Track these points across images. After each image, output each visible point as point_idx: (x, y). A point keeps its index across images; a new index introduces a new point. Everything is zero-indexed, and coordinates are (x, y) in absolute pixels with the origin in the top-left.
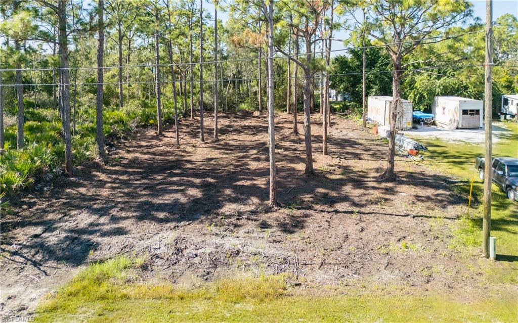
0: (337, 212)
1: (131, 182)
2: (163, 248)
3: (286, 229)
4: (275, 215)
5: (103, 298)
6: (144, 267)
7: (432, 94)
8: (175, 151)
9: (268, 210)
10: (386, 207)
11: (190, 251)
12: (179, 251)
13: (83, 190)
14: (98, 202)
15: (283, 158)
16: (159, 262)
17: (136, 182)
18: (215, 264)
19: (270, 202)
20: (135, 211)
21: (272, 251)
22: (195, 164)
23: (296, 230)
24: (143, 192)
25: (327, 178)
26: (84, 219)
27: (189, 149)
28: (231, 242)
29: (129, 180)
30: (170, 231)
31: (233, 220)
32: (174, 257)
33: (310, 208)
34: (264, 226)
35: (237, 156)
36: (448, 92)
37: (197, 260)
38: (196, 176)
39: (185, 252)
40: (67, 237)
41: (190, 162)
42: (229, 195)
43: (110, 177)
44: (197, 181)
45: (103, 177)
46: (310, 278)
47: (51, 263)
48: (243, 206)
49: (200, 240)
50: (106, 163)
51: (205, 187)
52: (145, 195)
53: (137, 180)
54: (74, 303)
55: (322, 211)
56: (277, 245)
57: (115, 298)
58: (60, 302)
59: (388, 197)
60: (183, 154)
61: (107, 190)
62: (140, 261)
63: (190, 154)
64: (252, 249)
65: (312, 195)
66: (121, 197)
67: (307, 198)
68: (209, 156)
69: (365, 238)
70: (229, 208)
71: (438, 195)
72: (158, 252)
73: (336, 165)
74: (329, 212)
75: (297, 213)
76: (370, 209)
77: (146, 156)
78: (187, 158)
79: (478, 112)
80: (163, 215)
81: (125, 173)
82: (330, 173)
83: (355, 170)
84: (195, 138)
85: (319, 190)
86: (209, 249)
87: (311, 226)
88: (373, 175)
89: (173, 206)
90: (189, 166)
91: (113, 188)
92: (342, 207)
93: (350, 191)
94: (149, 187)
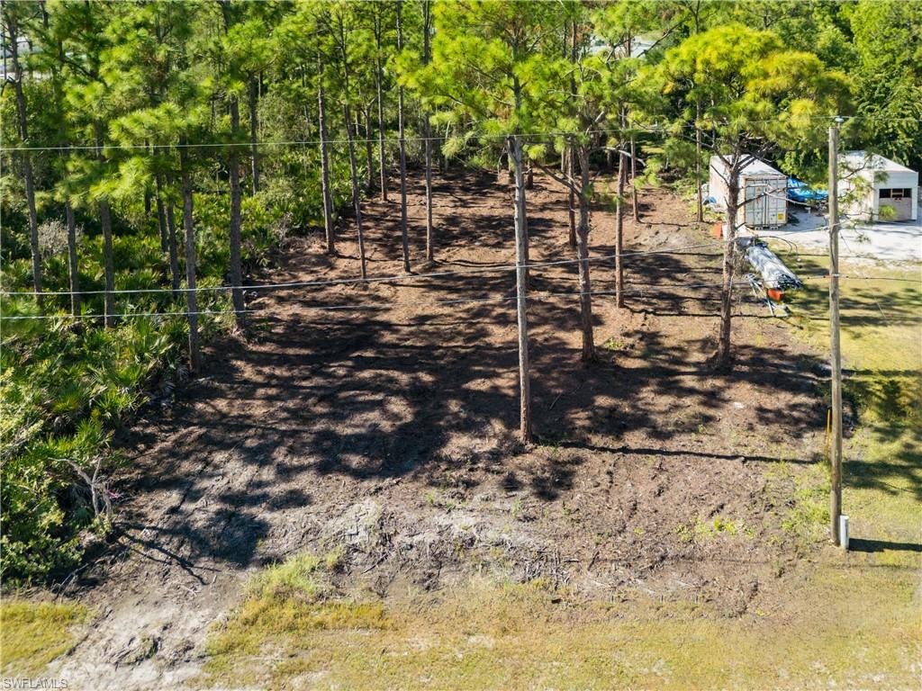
0: (625, 450)
1: (296, 383)
2: (363, 533)
3: (545, 489)
4: (528, 459)
5: (291, 628)
6: (339, 568)
8: (361, 295)
9: (518, 450)
10: (704, 438)
11: (401, 539)
12: (386, 539)
13: (221, 404)
14: (252, 432)
15: (547, 315)
16: (358, 558)
17: (304, 383)
18: (439, 560)
19: (520, 434)
20: (311, 454)
21: (522, 538)
22: (397, 331)
23: (560, 492)
24: (320, 409)
25: (618, 368)
26: (237, 473)
27: (385, 292)
28: (461, 522)
29: (292, 378)
30: (368, 499)
31: (463, 471)
32: (380, 550)
33: (583, 444)
34: (511, 484)
35: (468, 311)
37: (413, 554)
38: (402, 365)
39: (396, 540)
40: (218, 513)
41: (388, 326)
42: (456, 415)
43: (260, 373)
44: (404, 378)
45: (248, 372)
46: (574, 587)
47: (205, 562)
48: (478, 441)
49: (414, 517)
50: (250, 337)
51: (415, 394)
52: (322, 416)
53: (305, 379)
54: (254, 637)
55: (604, 449)
56: (529, 526)
57: (307, 628)
58: (234, 635)
59: (711, 412)
60: (376, 304)
61: (259, 402)
62: (331, 559)
63: (388, 305)
64: (492, 535)
65: (590, 413)
66: (285, 420)
67: (581, 418)
68: (419, 311)
69: (662, 510)
70: (458, 444)
71: (794, 407)
72: (356, 540)
73: (637, 332)
74: (613, 451)
75: (564, 453)
76: (679, 442)
77: (312, 313)
78: (382, 317)
79: (908, 193)
80: (355, 461)
81: (283, 360)
82: (625, 354)
83: (668, 343)
84: (394, 258)
85: (603, 401)
86: (429, 537)
87: (583, 483)
88: (697, 357)
89: (369, 442)
90: (388, 337)
91: (269, 399)
92: (635, 439)
93: (653, 400)
94: (327, 396)
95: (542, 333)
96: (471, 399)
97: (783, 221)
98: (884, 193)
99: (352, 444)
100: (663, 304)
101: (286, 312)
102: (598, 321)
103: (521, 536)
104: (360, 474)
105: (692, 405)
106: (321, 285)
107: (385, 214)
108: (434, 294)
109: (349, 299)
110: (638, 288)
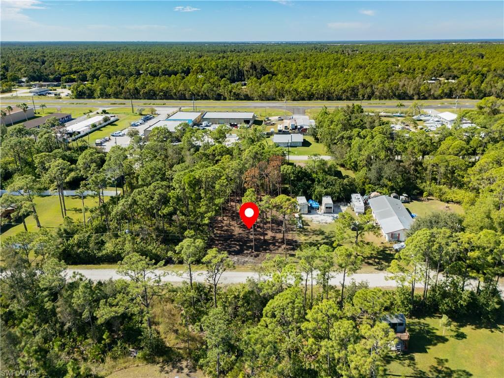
2: (236, 260)
3: (255, 257)
7: (321, 196)
8: (229, 229)
9: (253, 252)
10: (276, 251)
11: (240, 261)
12: (238, 261)
15: (259, 233)
18: (244, 263)
19: (253, 251)
20: (228, 252)
23: (257, 257)
25: (268, 242)
27: (233, 228)
28: (246, 259)
30: (236, 257)
31: (246, 254)
33: (261, 252)
34: (252, 256)
36: (327, 194)
38: (237, 241)
41: (235, 235)
42: (245, 248)
44: (238, 243)
48: (248, 251)
49: (241, 259)
51: (239, 245)
55: (263, 252)
56: (254, 260)
59: (278, 248)
60: (232, 231)
63: (234, 231)
64: (249, 261)
67: (261, 249)
68: (239, 232)
70: (245, 252)
71: (290, 248)
73: (273, 236)
74: (265, 253)
75: (259, 253)
76: (273, 252)
77: (222, 232)
78: (233, 233)
79: (331, 208)
80: (233, 254)
81: (220, 240)
82: (269, 240)
83: (276, 238)
84: (234, 221)
85: (264, 247)
86: (243, 261)
87: (260, 256)
88: (280, 241)
89: (234, 251)
90: (235, 237)
91: (220, 246)
92: (267, 251)
93: (271, 247)
94: (228, 246)
95: (258, 237)
96: (247, 246)
97: (307, 213)
98: (327, 208)
99: (233, 252)
100: (277, 231)
101: (219, 232)
102: (267, 234)
103: (252, 260)
104: (233, 255)
105: (276, 247)
106: (222, 227)
107: (230, 209)
108: (241, 229)
109: (227, 230)
110: (275, 228)
